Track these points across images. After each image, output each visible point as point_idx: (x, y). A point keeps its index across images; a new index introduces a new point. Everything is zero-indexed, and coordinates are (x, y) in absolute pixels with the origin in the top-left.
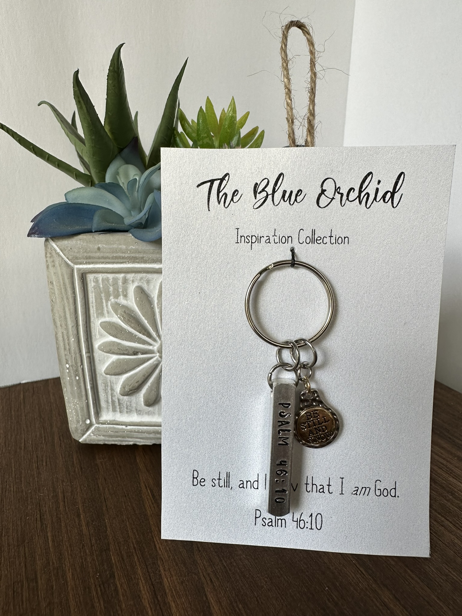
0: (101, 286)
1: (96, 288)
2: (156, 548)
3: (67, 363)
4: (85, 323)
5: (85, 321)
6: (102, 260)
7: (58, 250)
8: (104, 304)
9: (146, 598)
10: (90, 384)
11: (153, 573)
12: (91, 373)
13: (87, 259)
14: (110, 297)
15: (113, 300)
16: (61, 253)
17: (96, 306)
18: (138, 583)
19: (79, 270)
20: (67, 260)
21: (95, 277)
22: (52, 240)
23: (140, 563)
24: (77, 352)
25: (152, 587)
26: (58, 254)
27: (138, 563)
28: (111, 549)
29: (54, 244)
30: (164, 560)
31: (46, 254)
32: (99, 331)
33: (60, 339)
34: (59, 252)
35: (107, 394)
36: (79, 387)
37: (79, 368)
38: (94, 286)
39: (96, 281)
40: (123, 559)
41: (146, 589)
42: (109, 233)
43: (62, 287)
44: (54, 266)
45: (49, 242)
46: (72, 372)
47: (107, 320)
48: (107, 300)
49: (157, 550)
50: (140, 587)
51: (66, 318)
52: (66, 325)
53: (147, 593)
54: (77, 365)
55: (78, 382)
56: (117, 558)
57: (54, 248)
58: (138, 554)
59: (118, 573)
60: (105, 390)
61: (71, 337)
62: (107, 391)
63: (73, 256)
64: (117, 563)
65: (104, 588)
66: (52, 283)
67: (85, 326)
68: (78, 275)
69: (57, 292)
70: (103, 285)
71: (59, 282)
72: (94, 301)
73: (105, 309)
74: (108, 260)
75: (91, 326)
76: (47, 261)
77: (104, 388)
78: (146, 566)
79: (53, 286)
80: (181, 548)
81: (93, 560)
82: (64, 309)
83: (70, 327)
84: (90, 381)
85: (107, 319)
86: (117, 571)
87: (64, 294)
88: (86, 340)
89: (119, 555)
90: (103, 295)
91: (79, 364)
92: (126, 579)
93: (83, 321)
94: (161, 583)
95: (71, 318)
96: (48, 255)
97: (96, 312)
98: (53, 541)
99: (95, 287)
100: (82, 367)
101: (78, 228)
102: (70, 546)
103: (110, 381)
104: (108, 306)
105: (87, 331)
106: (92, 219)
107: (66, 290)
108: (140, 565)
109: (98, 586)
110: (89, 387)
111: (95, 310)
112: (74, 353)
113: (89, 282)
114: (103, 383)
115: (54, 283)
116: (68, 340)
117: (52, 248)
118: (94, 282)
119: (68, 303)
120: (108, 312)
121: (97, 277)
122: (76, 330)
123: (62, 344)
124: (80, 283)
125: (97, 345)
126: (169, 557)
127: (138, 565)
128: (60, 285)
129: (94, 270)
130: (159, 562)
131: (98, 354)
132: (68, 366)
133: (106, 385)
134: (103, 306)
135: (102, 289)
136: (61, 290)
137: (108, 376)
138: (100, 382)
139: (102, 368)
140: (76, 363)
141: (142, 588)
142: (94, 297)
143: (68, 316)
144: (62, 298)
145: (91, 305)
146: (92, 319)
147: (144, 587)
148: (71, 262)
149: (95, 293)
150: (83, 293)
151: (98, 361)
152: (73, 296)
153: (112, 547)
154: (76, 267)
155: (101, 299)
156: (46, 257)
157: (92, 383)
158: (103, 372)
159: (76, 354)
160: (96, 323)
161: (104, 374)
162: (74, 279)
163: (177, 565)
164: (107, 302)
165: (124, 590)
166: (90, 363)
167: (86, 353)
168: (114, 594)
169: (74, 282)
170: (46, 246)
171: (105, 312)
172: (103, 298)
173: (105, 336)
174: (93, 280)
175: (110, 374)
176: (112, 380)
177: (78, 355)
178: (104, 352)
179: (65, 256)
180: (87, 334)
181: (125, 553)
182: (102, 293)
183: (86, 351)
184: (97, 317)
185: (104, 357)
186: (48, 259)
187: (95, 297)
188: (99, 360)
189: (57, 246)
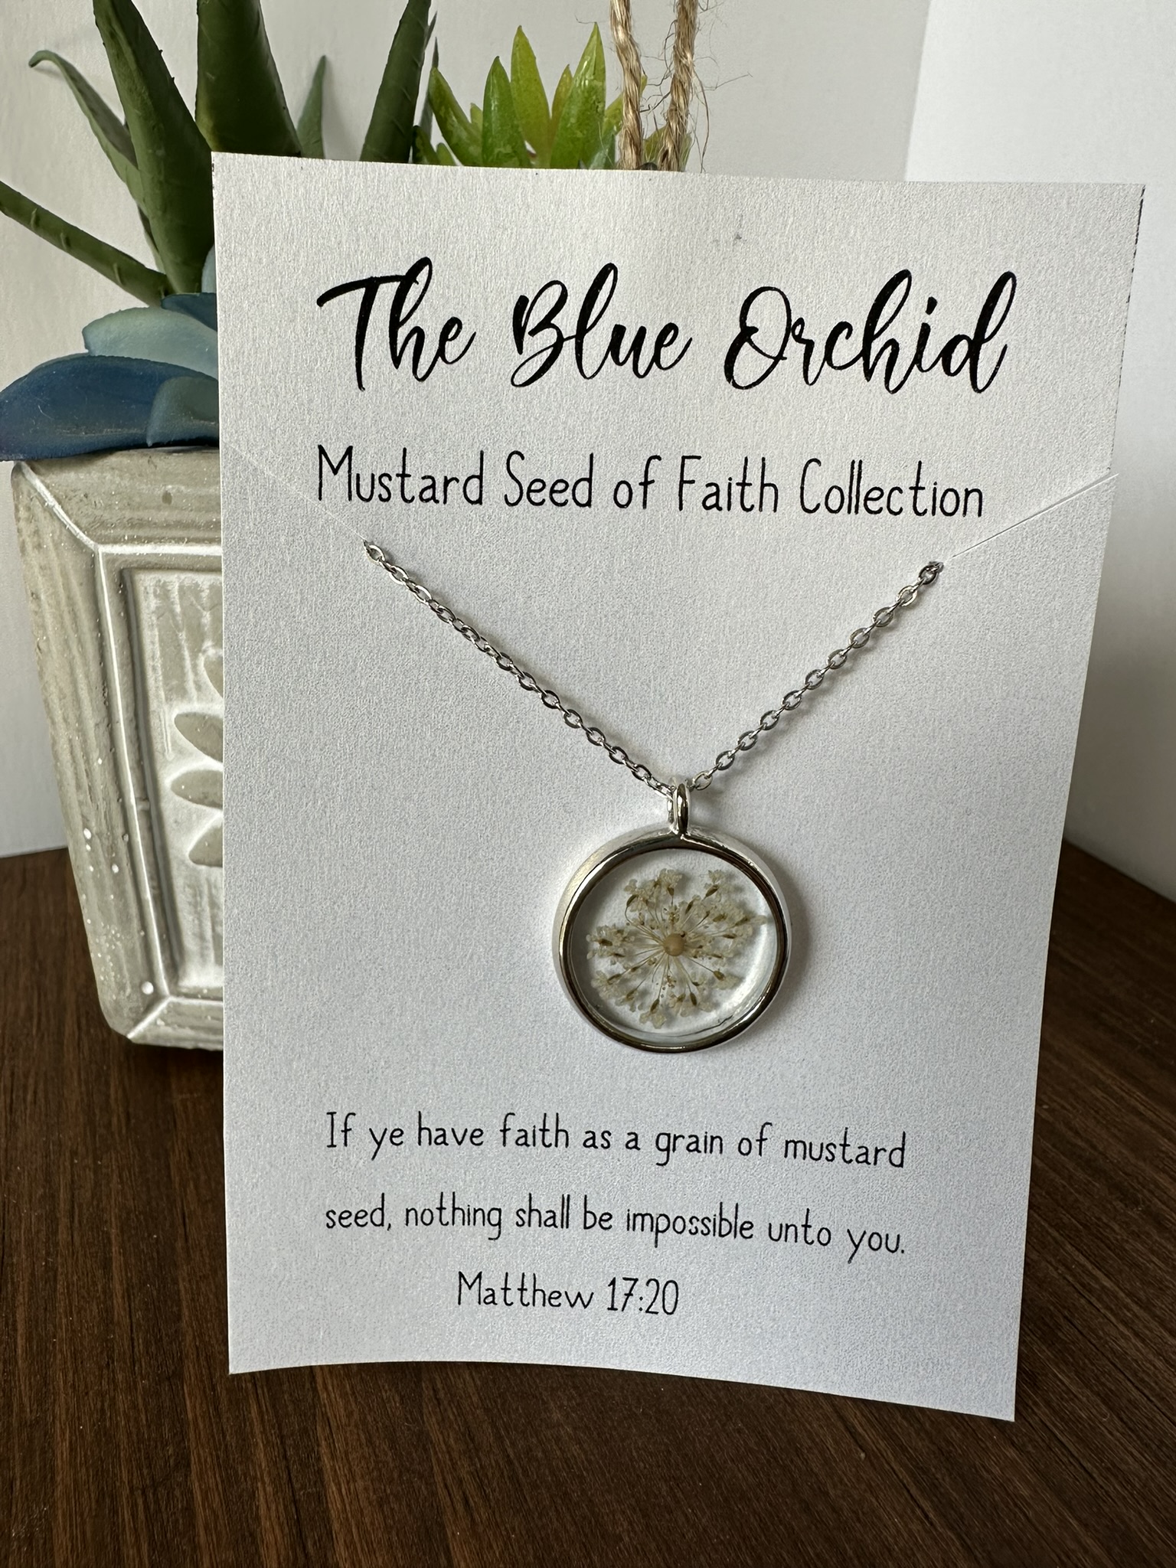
0: (178, 609)
1: (162, 615)
2: (315, 1383)
3: (86, 826)
4: (131, 714)
5: (131, 709)
6: (179, 533)
7: (51, 501)
8: (188, 663)
9: (274, 1544)
10: (152, 888)
11: (300, 1465)
12: (152, 859)
13: (133, 526)
14: (203, 641)
15: (211, 652)
16: (58, 509)
17: (164, 666)
18: (254, 1492)
19: (111, 559)
20: (78, 530)
21: (160, 581)
22: (33, 469)
23: (264, 1427)
24: (114, 796)
25: (294, 1509)
26: (50, 511)
27: (257, 1429)
28: (186, 1374)
29: (37, 482)
30: (334, 1424)
31: (17, 509)
32: (172, 737)
33: (65, 757)
34: (51, 504)
35: (199, 915)
36: (121, 894)
37: (120, 840)
38: (157, 608)
39: (164, 593)
40: (216, 1409)
41: (273, 1514)
42: (197, 450)
43: (64, 608)
44: (39, 546)
45: (23, 474)
46: (100, 850)
47: (194, 711)
48: (196, 650)
49: (316, 1388)
50: (257, 1508)
51: (77, 700)
52: (80, 719)
53: (277, 1528)
54: (112, 834)
55: (118, 879)
56: (201, 1407)
57: (39, 494)
58: (261, 1397)
59: (199, 1456)
60: (195, 905)
61: (95, 754)
62: (199, 909)
63: (91, 519)
64: (199, 1419)
66: (35, 596)
67: (134, 725)
68: (109, 572)
69: (49, 620)
70: (182, 606)
71: (55, 594)
72: (158, 654)
73: (190, 676)
74: (194, 534)
75: (152, 724)
76: (19, 531)
77: (190, 899)
78: (282, 1437)
79: (39, 606)
80: (387, 1387)
82: (72, 673)
83: (90, 723)
84: (151, 878)
85: (196, 706)
86: (197, 1446)
87: (71, 632)
88: (135, 766)
89: (206, 1398)
90: (183, 636)
91: (120, 830)
92: (221, 1476)
93: (126, 709)
94: (320, 1498)
95: (91, 701)
96: (23, 513)
97: (166, 684)
99: (160, 613)
100: (127, 838)
101: (109, 433)
103: (208, 881)
104: (197, 669)
105: (138, 739)
106: (149, 404)
107: (75, 618)
108: (264, 1432)
110: (148, 895)
111: (161, 678)
112: (104, 799)
113: (141, 597)
114: (189, 886)
115: (43, 597)
116: (87, 761)
117: (32, 491)
118: (156, 596)
119: (83, 655)
120: (199, 687)
121: (165, 582)
122: (107, 734)
123: (69, 773)
124: (116, 600)
125: (168, 777)
126: (350, 1415)
127: (257, 1432)
128: (58, 603)
129: (154, 560)
130: (319, 1428)
131: (172, 805)
132: (88, 834)
133: (197, 893)
134: (182, 667)
135: (179, 618)
136: (62, 617)
137: (203, 868)
138: (179, 882)
139: (184, 844)
140: (111, 828)
141: (263, 1511)
142: (157, 639)
143: (84, 693)
144: (66, 641)
145: (149, 663)
146: (153, 705)
147: (269, 1509)
148: (88, 536)
149: (159, 631)
150: (125, 627)
151: (174, 825)
152: (95, 635)
153: (190, 1369)
154: (103, 550)
155: (179, 647)
156: (18, 519)
157: (155, 884)
158: (187, 855)
159: (109, 804)
160: (166, 716)
161: (191, 864)
162: (99, 588)
163: (370, 1441)
164: (194, 658)
165: (214, 1512)
166: (150, 829)
167: (138, 800)
168: (181, 1521)
169: (100, 595)
170: (16, 486)
171: (190, 685)
172: (184, 643)
173: (191, 754)
174: (155, 592)
175: (207, 861)
176: (213, 879)
177: (115, 807)
178: (193, 801)
179: (70, 517)
180: (139, 748)
181: (224, 1392)
182: (180, 631)
183: (138, 796)
184: (167, 699)
185: (190, 814)
186: (22, 524)
187: (161, 641)
188: (176, 822)
189: (48, 487)
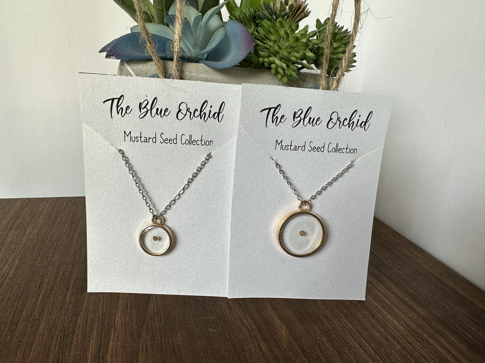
9: (91, 351)
18: (90, 341)
25: (99, 345)
28: (81, 314)
30: (117, 330)
40: (86, 322)
50: (90, 344)
53: (93, 349)
56: (82, 321)
58: (99, 321)
59: (78, 331)
64: (81, 324)
65: (63, 339)
78: (102, 331)
81: (65, 319)
89: (84, 320)
92: (82, 336)
94: (107, 344)
98: (41, 302)
102: (52, 307)
108: (97, 329)
109: (60, 337)
126: (122, 328)
127: (95, 329)
130: (112, 330)
147: (93, 345)
